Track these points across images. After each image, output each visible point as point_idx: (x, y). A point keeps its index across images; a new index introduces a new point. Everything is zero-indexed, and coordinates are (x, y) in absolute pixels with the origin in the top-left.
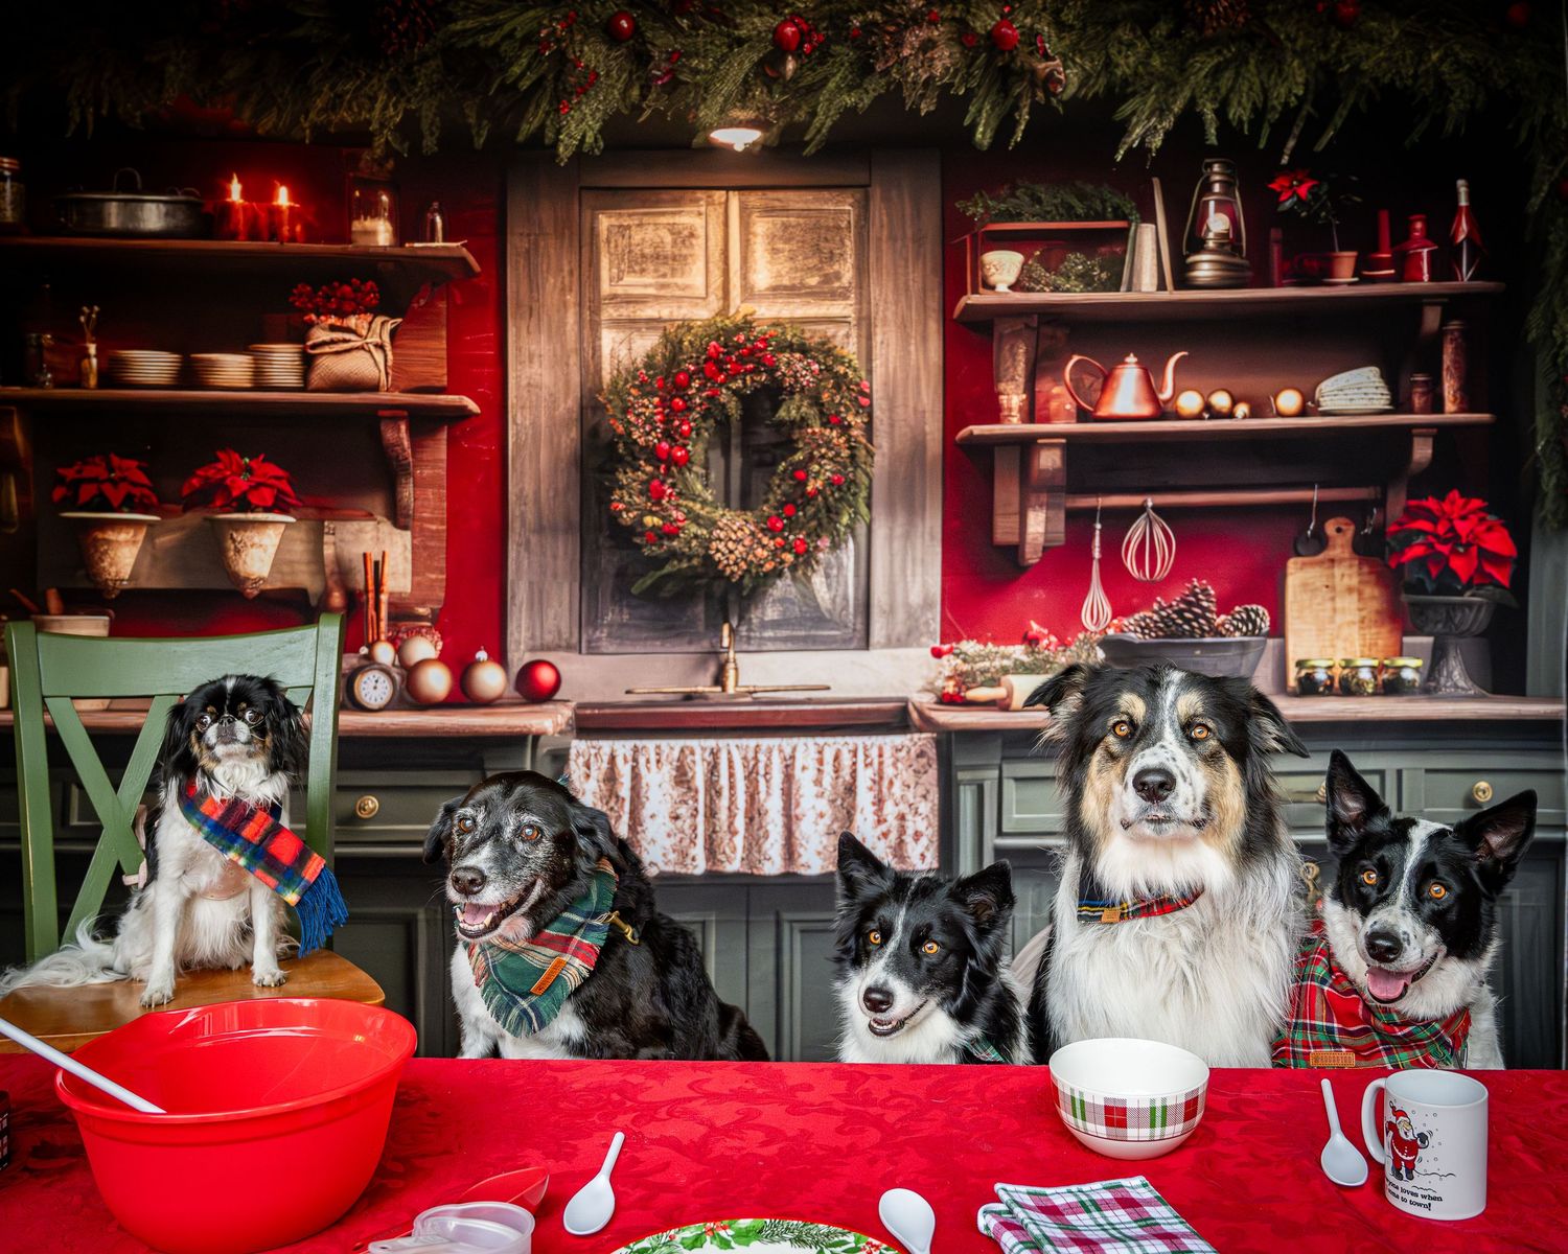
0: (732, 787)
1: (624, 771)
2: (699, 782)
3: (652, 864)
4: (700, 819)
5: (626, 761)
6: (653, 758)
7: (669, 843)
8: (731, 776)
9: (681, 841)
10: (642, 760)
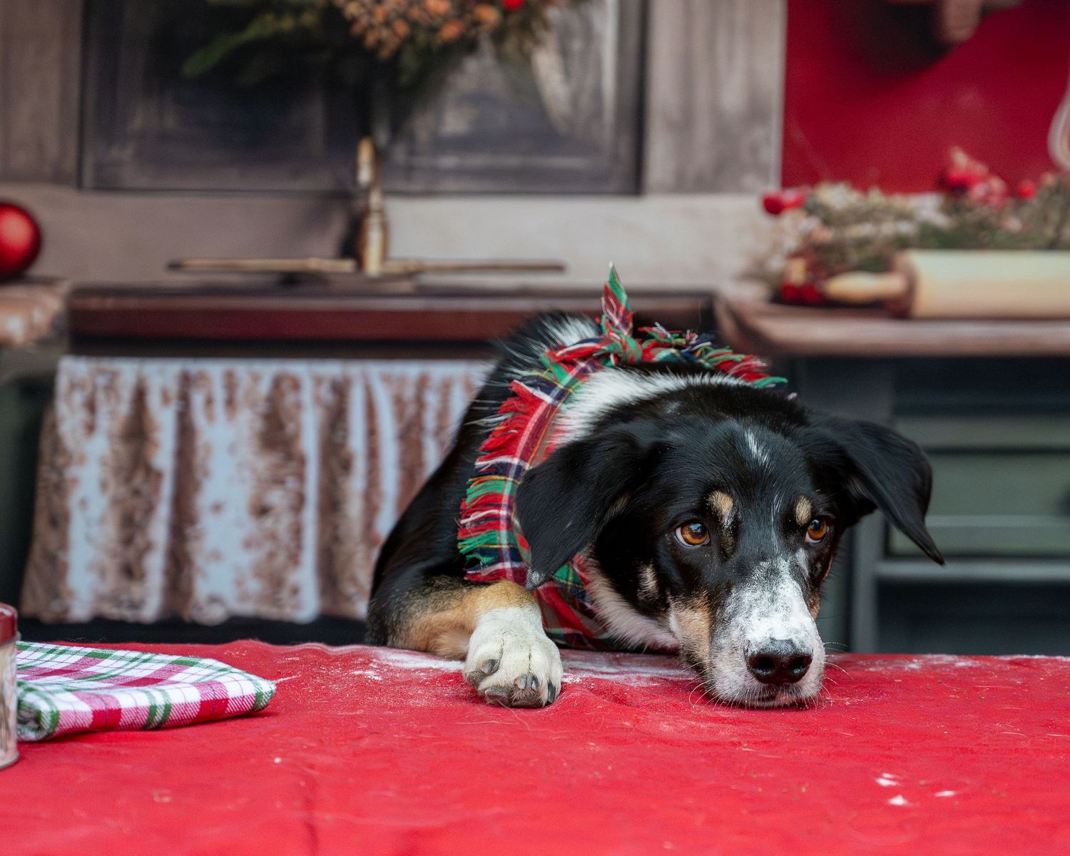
0: (373, 453)
1: (164, 420)
2: (310, 442)
3: (214, 600)
4: (310, 516)
5: (166, 399)
6: (220, 395)
7: (246, 559)
8: (372, 432)
9: (271, 555)
10: (198, 399)
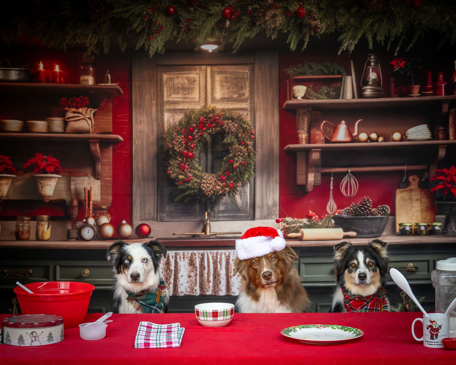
0: (209, 266)
1: (172, 261)
2: (198, 265)
3: (181, 292)
4: (198, 277)
5: (173, 258)
6: (182, 257)
7: (187, 285)
8: (208, 262)
9: (191, 284)
10: (178, 257)
